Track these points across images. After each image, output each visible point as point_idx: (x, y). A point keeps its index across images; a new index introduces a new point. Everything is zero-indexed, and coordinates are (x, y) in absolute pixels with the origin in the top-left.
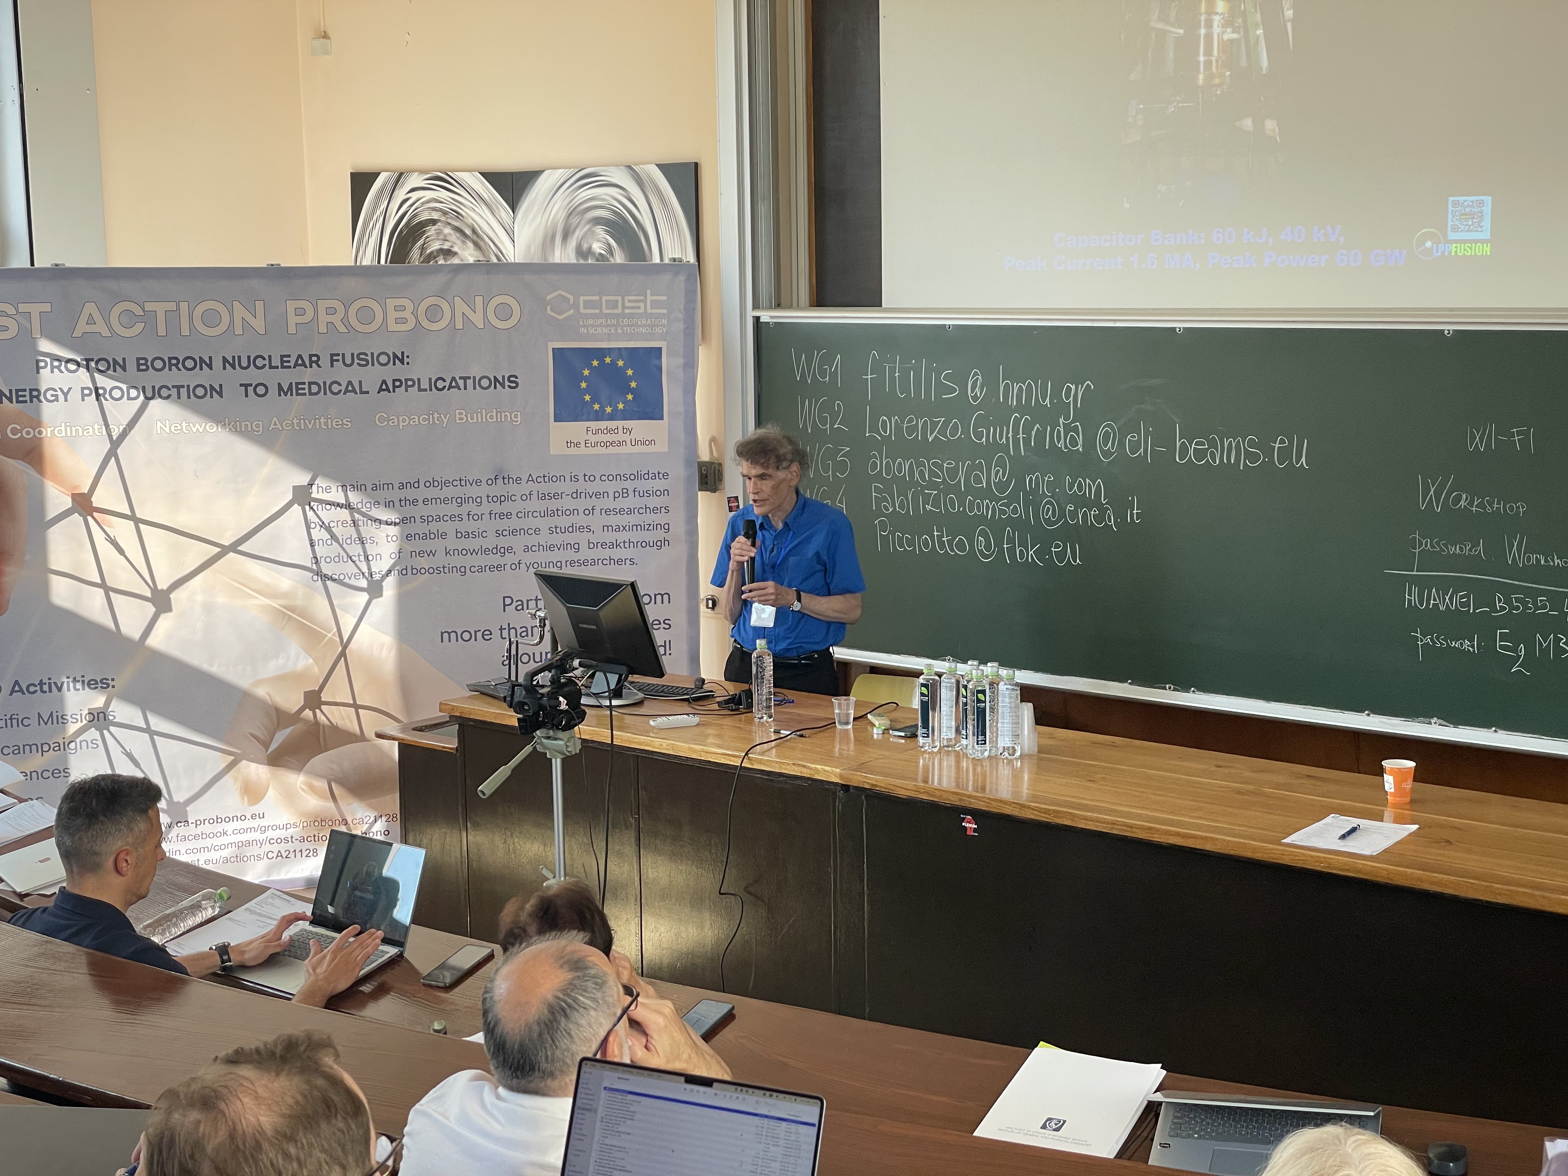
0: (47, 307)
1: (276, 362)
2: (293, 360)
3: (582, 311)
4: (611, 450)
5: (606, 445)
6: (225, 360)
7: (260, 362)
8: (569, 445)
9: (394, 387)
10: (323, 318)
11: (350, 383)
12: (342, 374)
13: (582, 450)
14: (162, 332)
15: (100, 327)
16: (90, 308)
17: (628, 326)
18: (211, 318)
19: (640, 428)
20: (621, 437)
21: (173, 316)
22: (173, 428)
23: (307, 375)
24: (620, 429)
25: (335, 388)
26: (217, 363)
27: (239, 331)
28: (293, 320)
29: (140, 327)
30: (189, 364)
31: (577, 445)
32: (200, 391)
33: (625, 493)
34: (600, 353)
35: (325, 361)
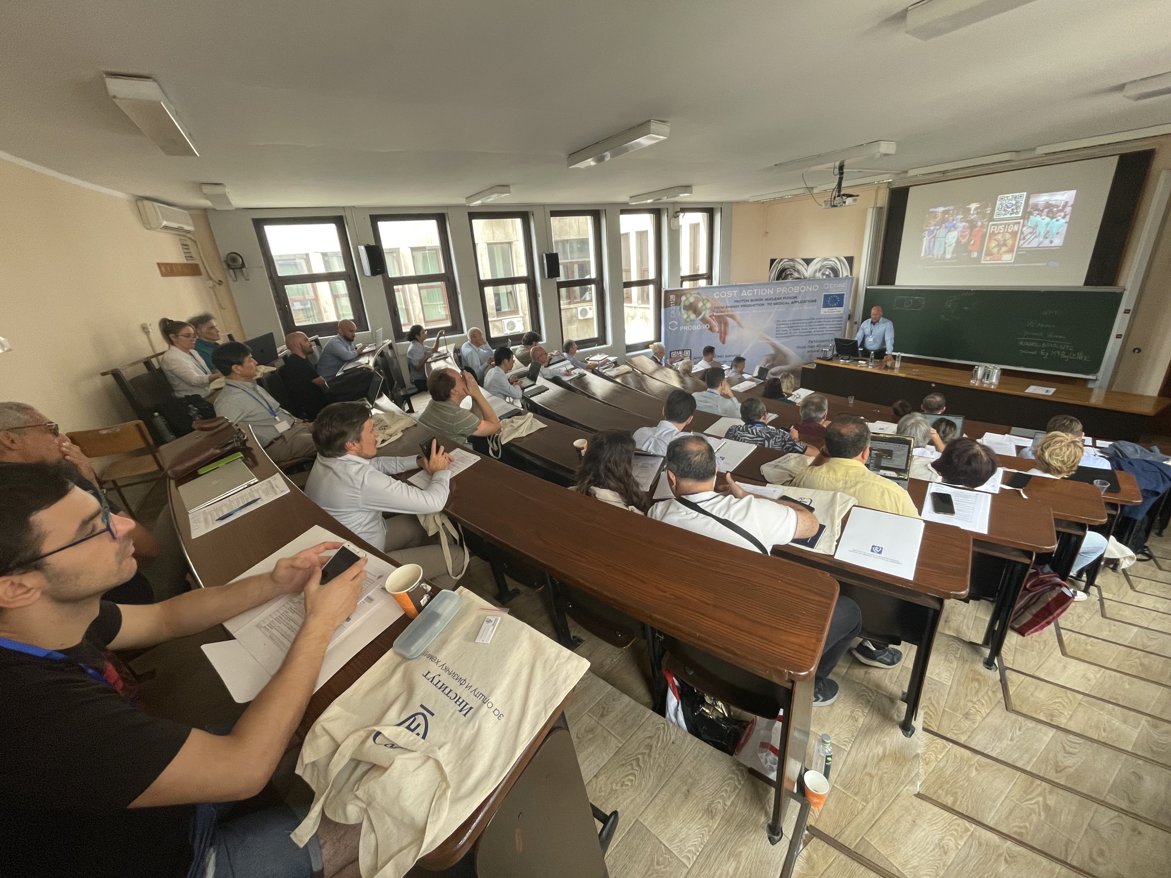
1: (774, 299)
3: (830, 287)
5: (831, 312)
7: (771, 299)
10: (783, 291)
12: (785, 301)
14: (755, 295)
15: (745, 294)
17: (839, 290)
18: (764, 292)
19: (838, 309)
24: (835, 309)
26: (764, 300)
28: (778, 291)
30: (760, 300)
33: (834, 321)
34: (833, 295)
35: (782, 298)
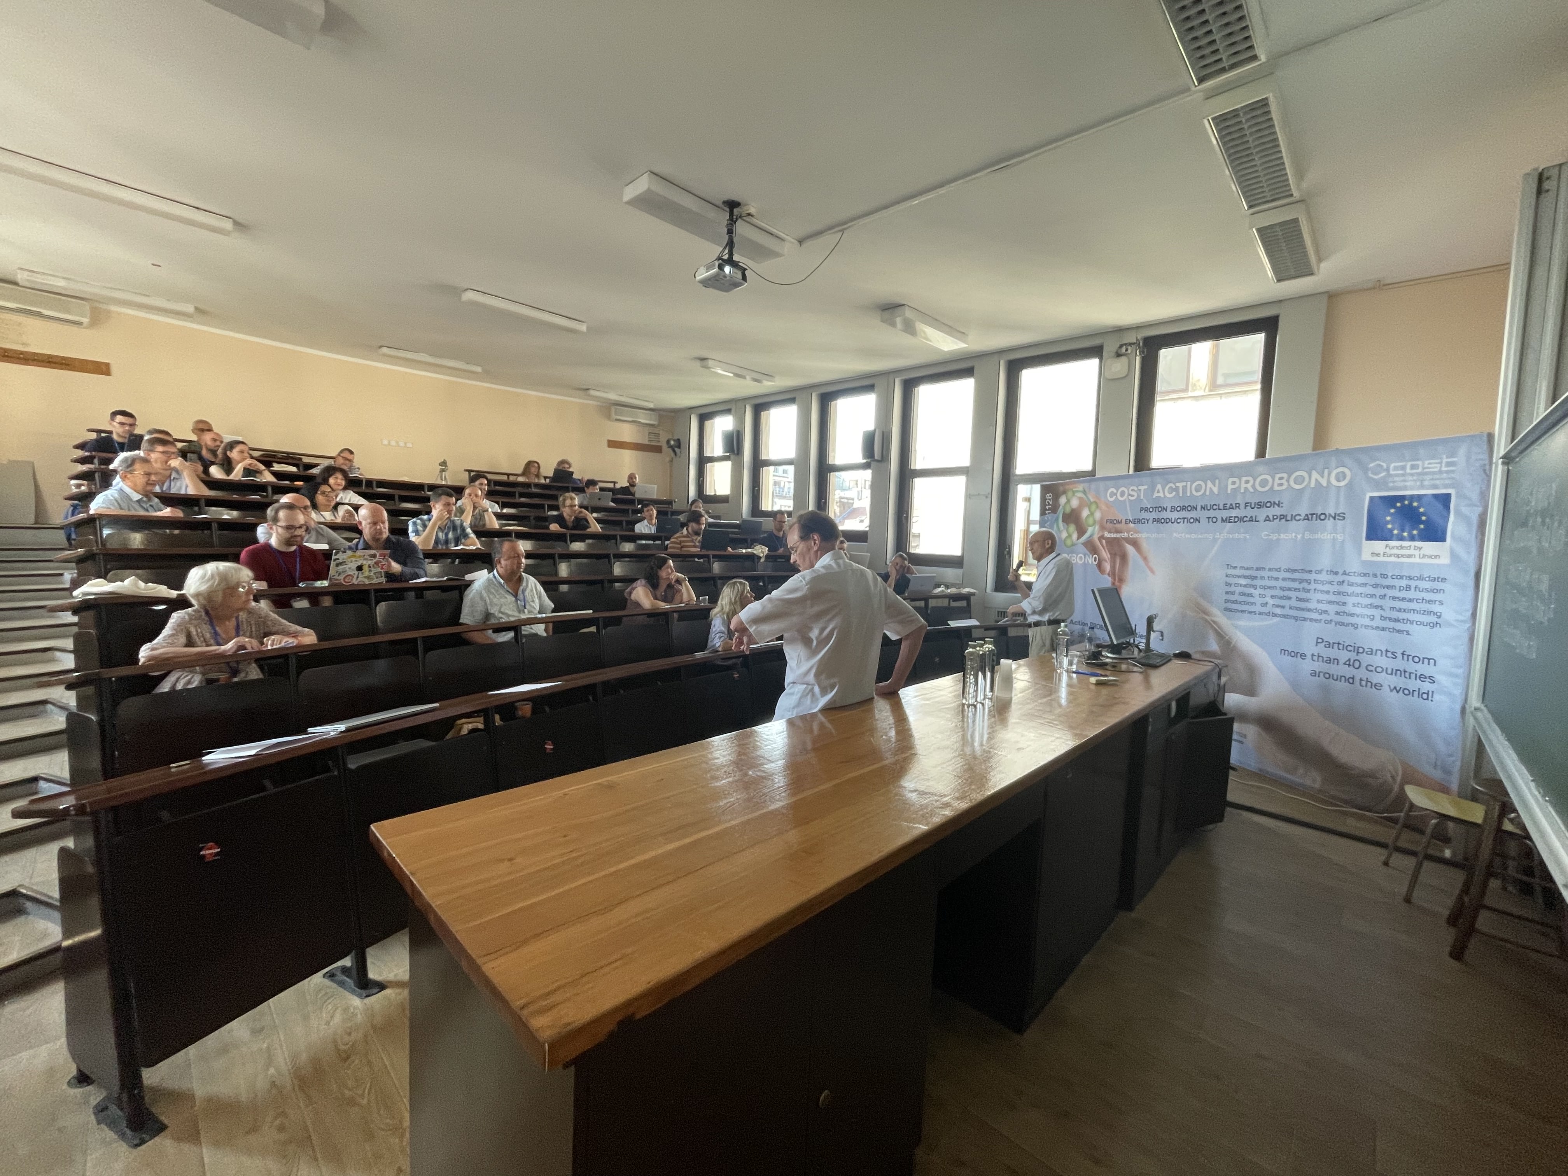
0: (1146, 487)
1: (1221, 507)
2: (1228, 506)
3: (1392, 472)
5: (1398, 556)
6: (1202, 506)
7: (1215, 507)
9: (1274, 519)
10: (1243, 485)
11: (1251, 517)
12: (1249, 512)
13: (1381, 559)
14: (1181, 495)
15: (1162, 494)
16: (1159, 487)
17: (1425, 480)
18: (1198, 488)
19: (1429, 547)
20: (1411, 552)
21: (1185, 488)
23: (1234, 513)
24: (1412, 548)
25: (1245, 519)
26: (1199, 508)
27: (1208, 493)
28: (1230, 487)
29: (1174, 493)
30: (1189, 508)
32: (1192, 520)
33: (1408, 588)
34: (1402, 498)
35: (1242, 506)
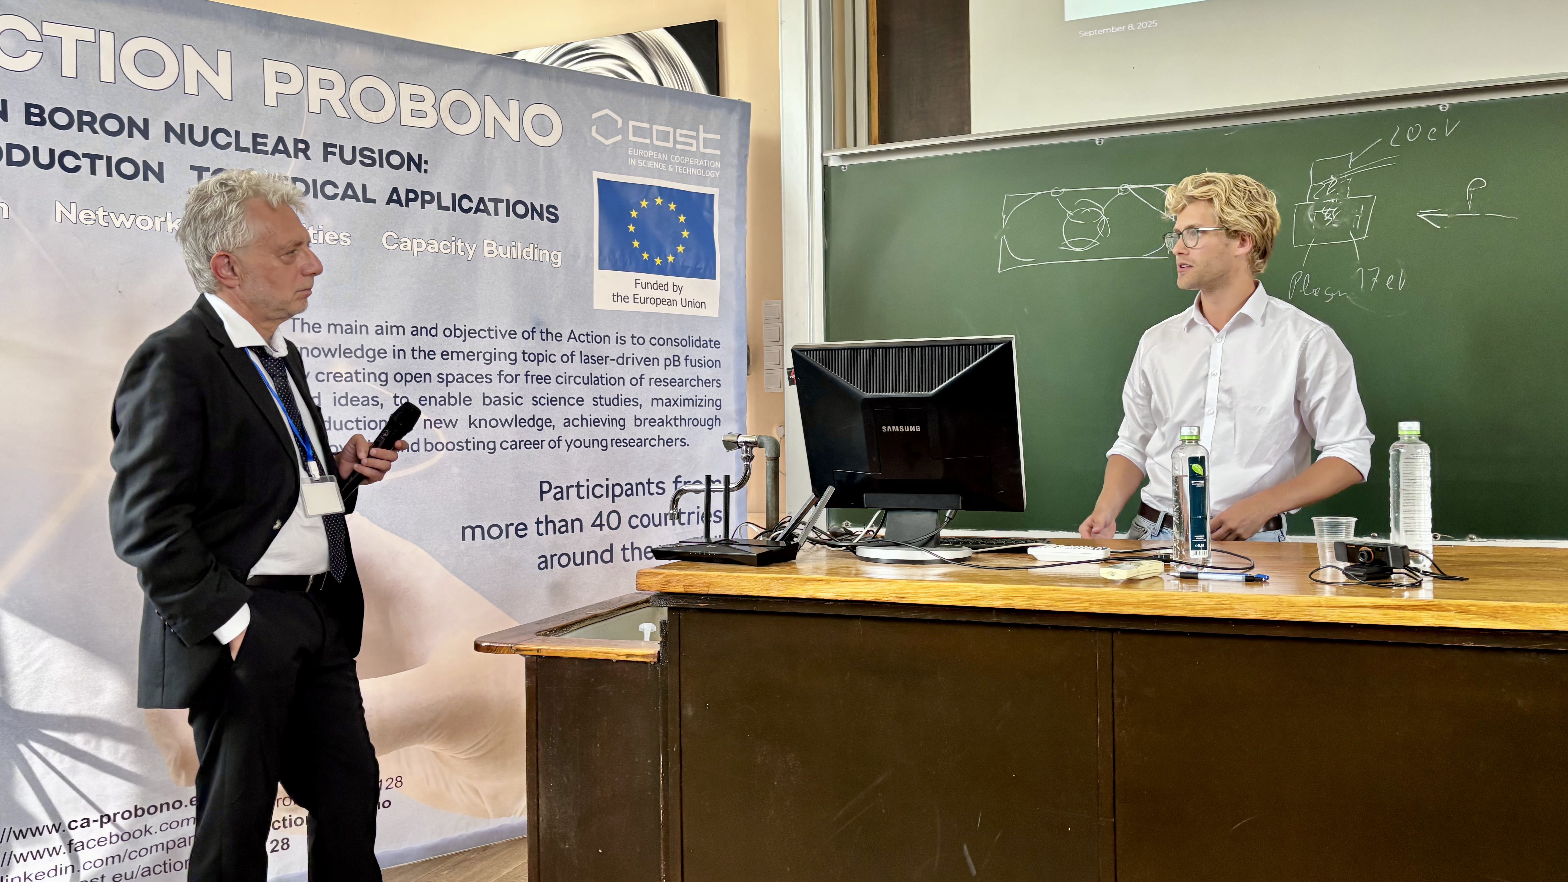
1: (246, 141)
2: (271, 143)
3: (631, 138)
4: (663, 309)
5: (656, 302)
6: (168, 128)
8: (616, 300)
9: (408, 200)
10: (316, 92)
11: (350, 186)
12: (339, 172)
13: (630, 306)
14: (69, 71)
17: (680, 164)
18: (149, 63)
19: (691, 286)
20: (670, 295)
21: (88, 50)
22: (82, 216)
23: (291, 167)
24: (670, 286)
25: (329, 190)
26: (157, 130)
27: (191, 88)
28: (272, 88)
29: (32, 57)
30: (112, 125)
31: (625, 299)
32: (127, 169)
33: (675, 361)
34: (650, 192)
35: (316, 151)
